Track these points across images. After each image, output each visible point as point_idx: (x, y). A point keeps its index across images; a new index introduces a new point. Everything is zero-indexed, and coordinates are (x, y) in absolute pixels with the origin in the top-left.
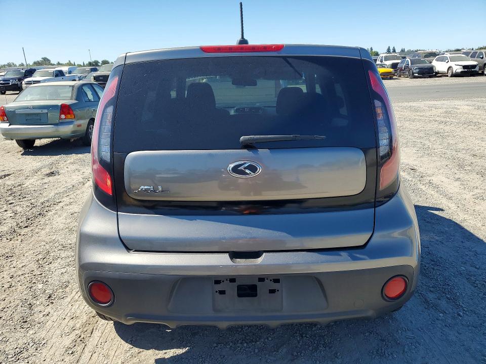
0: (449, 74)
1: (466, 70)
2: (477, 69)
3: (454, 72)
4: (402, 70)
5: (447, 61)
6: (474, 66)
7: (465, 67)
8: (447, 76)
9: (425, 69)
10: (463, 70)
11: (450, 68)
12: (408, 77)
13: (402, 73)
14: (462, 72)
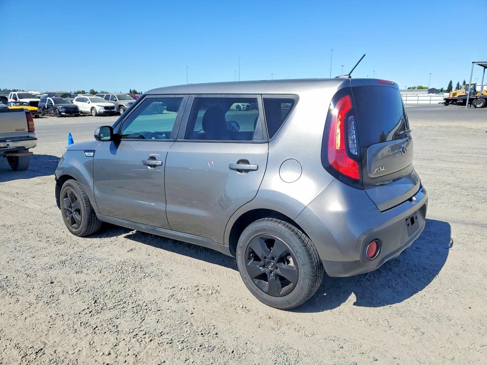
0: (94, 114)
1: (107, 110)
2: (115, 110)
3: (98, 112)
4: (46, 109)
5: (88, 102)
6: (113, 108)
7: (106, 108)
8: (92, 115)
9: (71, 108)
10: (105, 110)
11: (92, 108)
12: (55, 116)
13: (45, 112)
14: (104, 112)
